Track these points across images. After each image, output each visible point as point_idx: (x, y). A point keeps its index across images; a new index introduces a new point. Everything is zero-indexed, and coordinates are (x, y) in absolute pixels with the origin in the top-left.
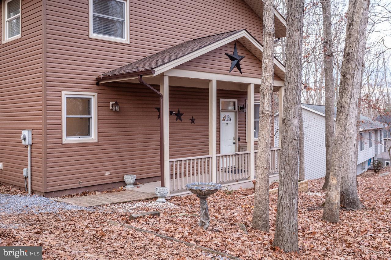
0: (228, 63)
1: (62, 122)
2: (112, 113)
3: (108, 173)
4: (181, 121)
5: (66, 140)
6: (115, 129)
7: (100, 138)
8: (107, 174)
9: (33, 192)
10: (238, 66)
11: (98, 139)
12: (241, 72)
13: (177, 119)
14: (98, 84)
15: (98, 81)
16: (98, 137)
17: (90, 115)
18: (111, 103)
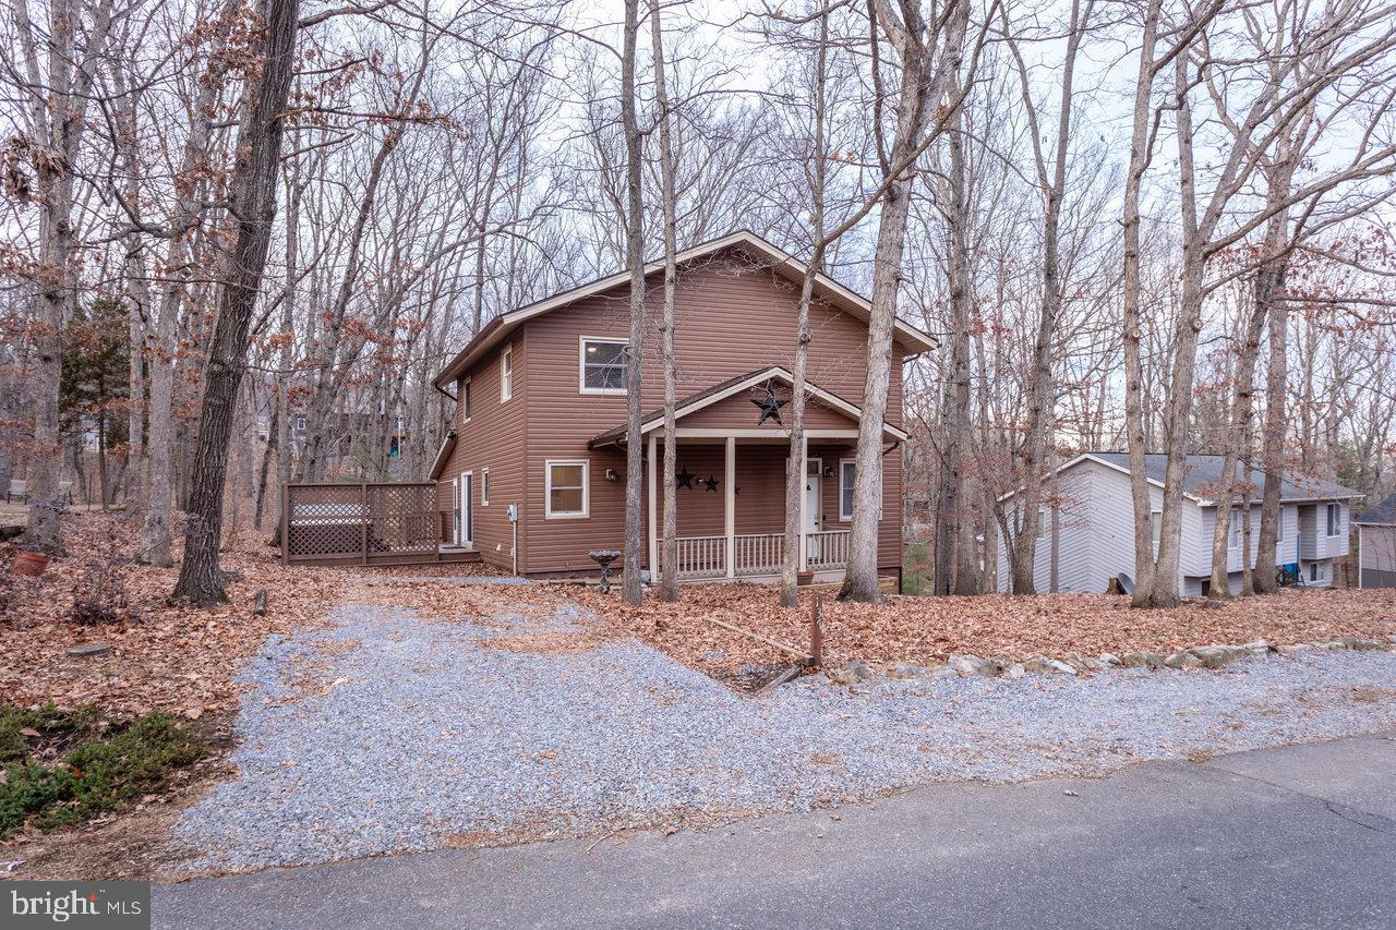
0: (757, 414)
1: (545, 495)
2: (606, 483)
4: (716, 492)
5: (550, 515)
7: (592, 513)
9: (518, 574)
10: (775, 416)
11: (590, 515)
12: (780, 423)
13: (708, 490)
14: (589, 449)
15: (591, 446)
17: (580, 486)
18: (607, 471)
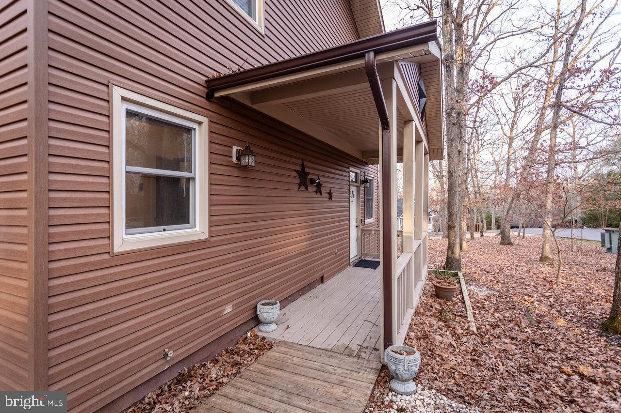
1: (111, 184)
2: (236, 172)
3: (228, 309)
4: (321, 195)
5: (127, 240)
6: (240, 207)
7: (213, 229)
8: (226, 312)
11: (210, 232)
13: (316, 192)
14: (209, 97)
15: (211, 89)
16: (210, 226)
17: (190, 172)
18: (235, 149)
